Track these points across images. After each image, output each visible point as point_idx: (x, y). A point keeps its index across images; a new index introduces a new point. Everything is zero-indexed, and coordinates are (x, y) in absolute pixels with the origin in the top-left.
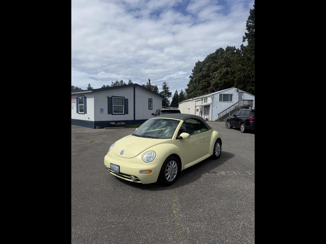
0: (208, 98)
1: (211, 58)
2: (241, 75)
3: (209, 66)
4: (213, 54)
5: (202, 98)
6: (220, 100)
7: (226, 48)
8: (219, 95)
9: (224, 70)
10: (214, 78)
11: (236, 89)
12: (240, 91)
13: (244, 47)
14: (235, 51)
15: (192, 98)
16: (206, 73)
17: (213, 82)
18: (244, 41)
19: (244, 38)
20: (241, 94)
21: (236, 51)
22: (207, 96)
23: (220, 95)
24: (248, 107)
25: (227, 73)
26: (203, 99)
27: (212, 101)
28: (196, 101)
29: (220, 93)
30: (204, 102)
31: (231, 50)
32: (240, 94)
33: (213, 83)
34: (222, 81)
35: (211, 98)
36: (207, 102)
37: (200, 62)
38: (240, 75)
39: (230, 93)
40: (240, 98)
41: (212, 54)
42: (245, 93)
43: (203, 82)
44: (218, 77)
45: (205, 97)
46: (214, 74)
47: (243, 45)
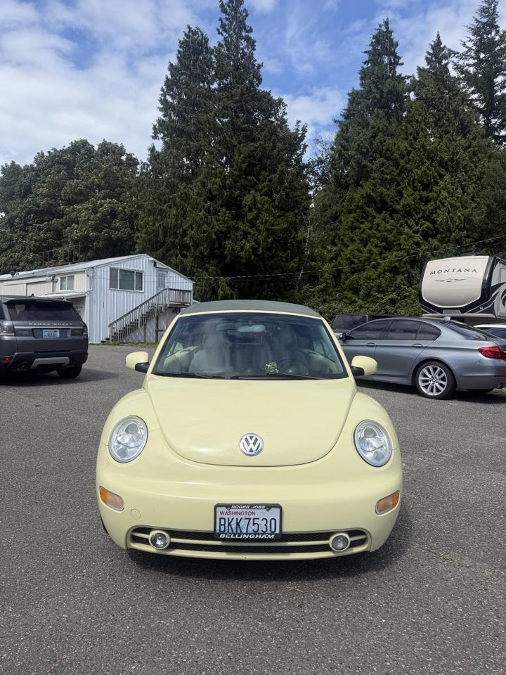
0: (76, 276)
1: (59, 163)
2: (157, 225)
3: (57, 186)
4: (64, 152)
5: (54, 276)
6: (113, 285)
7: (101, 145)
8: (109, 270)
9: (107, 205)
10: (77, 223)
11: (151, 259)
12: (160, 265)
13: (159, 154)
14: (124, 158)
15: (13, 274)
16: (47, 202)
17: (75, 232)
18: (155, 137)
19: (156, 131)
20: (163, 273)
21: (127, 159)
22: (60, 270)
23: (112, 270)
24: (180, 308)
25: (113, 214)
26: (59, 278)
27: (90, 285)
28: (27, 284)
29: (112, 266)
30: (61, 289)
31: (113, 152)
32: (159, 274)
33: (76, 234)
34: (101, 232)
35: (88, 276)
36: (71, 287)
37: (18, 167)
38: (154, 225)
39: (137, 269)
40: (161, 283)
41: (61, 151)
42: (171, 271)
43: (40, 229)
44: (89, 220)
45: (65, 274)
46: (74, 210)
47: (154, 147)
